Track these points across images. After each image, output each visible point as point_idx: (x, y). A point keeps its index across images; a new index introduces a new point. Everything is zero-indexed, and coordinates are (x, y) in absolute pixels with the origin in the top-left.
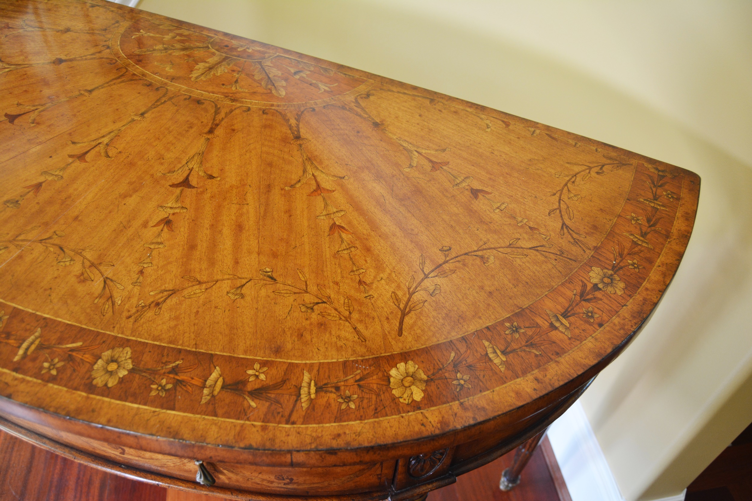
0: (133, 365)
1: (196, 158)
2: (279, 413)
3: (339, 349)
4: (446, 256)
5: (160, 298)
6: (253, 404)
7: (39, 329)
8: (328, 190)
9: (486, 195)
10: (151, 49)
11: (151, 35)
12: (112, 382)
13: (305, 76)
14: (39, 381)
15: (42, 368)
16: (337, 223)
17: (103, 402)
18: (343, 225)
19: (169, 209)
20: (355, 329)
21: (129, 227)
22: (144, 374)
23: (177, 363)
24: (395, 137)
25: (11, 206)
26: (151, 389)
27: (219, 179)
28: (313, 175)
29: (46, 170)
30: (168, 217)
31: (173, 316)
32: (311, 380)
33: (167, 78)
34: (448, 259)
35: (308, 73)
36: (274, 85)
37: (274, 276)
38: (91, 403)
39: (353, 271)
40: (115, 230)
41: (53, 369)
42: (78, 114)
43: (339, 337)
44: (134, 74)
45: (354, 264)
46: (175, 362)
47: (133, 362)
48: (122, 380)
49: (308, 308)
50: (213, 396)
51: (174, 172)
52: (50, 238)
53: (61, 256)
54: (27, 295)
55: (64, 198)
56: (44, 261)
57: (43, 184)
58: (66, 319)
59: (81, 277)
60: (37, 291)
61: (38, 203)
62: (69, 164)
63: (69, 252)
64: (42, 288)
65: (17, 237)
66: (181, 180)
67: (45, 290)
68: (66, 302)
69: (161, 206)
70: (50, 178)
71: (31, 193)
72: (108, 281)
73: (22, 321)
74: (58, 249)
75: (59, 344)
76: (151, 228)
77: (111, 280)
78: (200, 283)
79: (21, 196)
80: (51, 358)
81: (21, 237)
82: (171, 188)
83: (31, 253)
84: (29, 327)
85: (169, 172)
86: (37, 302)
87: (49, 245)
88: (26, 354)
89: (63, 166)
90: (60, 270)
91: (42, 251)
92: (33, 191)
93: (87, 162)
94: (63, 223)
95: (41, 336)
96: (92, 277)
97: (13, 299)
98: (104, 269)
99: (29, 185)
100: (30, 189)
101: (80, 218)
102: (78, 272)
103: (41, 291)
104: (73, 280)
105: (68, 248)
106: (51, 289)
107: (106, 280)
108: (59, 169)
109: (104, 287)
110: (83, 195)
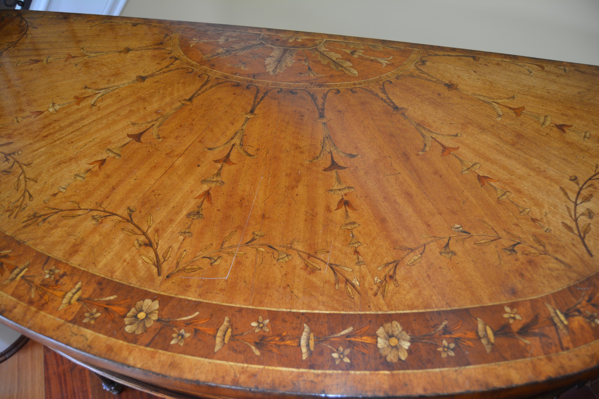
0: (410, 336)
1: (327, 141)
2: (551, 344)
3: (557, 278)
4: (578, 184)
5: (389, 270)
6: (527, 341)
7: (305, 325)
8: (453, 148)
9: (569, 128)
10: (216, 54)
11: (205, 41)
12: (404, 356)
13: (361, 54)
14: (340, 372)
15: (333, 359)
16: (481, 175)
17: (409, 375)
18: (486, 175)
19: (338, 192)
20: (556, 259)
21: (317, 215)
22: (424, 341)
23: (444, 323)
24: (470, 94)
25: (195, 217)
26: (440, 353)
27: (360, 156)
28: (432, 137)
29: (203, 178)
30: (343, 199)
31: (411, 285)
32: (555, 310)
33: (249, 77)
34: (580, 186)
35: (362, 51)
36: (342, 67)
37: (466, 229)
38: (399, 378)
39: (521, 212)
40: (306, 220)
41: (344, 357)
42: (194, 122)
43: (549, 269)
44: (217, 78)
45: (518, 206)
46: (441, 324)
47: (407, 332)
48: (409, 351)
49: (510, 251)
50: (492, 344)
51: (318, 157)
52: (253, 240)
53: (276, 254)
54: (271, 297)
55: (239, 201)
56: (264, 261)
57: (211, 192)
58: (323, 310)
59: (308, 268)
60: (277, 291)
61: (218, 210)
62: (221, 169)
63: (280, 248)
64: (280, 286)
65: (222, 245)
66: (329, 163)
67: (284, 288)
68: (311, 294)
69: (330, 190)
70: (213, 185)
71: (205, 202)
72: (334, 267)
73: (284, 321)
74: (268, 248)
75: (332, 333)
76: (336, 211)
77: (336, 265)
78: (412, 250)
79: (198, 207)
80: (335, 348)
81: (226, 245)
82: (326, 173)
83: (247, 258)
84: (294, 325)
85: (314, 159)
86: (285, 300)
87: (257, 246)
88: (310, 350)
89: (216, 172)
90: (284, 266)
91: (255, 253)
92: (205, 200)
93: (235, 164)
94: (255, 223)
95: (311, 331)
96: (317, 266)
97: (261, 303)
98: (322, 256)
99: (198, 195)
100: (202, 199)
101: (267, 216)
102: (302, 265)
103: (281, 290)
104: (302, 273)
105: (277, 245)
106: (288, 285)
107: (331, 266)
108: (214, 175)
109: (334, 272)
110: (253, 194)
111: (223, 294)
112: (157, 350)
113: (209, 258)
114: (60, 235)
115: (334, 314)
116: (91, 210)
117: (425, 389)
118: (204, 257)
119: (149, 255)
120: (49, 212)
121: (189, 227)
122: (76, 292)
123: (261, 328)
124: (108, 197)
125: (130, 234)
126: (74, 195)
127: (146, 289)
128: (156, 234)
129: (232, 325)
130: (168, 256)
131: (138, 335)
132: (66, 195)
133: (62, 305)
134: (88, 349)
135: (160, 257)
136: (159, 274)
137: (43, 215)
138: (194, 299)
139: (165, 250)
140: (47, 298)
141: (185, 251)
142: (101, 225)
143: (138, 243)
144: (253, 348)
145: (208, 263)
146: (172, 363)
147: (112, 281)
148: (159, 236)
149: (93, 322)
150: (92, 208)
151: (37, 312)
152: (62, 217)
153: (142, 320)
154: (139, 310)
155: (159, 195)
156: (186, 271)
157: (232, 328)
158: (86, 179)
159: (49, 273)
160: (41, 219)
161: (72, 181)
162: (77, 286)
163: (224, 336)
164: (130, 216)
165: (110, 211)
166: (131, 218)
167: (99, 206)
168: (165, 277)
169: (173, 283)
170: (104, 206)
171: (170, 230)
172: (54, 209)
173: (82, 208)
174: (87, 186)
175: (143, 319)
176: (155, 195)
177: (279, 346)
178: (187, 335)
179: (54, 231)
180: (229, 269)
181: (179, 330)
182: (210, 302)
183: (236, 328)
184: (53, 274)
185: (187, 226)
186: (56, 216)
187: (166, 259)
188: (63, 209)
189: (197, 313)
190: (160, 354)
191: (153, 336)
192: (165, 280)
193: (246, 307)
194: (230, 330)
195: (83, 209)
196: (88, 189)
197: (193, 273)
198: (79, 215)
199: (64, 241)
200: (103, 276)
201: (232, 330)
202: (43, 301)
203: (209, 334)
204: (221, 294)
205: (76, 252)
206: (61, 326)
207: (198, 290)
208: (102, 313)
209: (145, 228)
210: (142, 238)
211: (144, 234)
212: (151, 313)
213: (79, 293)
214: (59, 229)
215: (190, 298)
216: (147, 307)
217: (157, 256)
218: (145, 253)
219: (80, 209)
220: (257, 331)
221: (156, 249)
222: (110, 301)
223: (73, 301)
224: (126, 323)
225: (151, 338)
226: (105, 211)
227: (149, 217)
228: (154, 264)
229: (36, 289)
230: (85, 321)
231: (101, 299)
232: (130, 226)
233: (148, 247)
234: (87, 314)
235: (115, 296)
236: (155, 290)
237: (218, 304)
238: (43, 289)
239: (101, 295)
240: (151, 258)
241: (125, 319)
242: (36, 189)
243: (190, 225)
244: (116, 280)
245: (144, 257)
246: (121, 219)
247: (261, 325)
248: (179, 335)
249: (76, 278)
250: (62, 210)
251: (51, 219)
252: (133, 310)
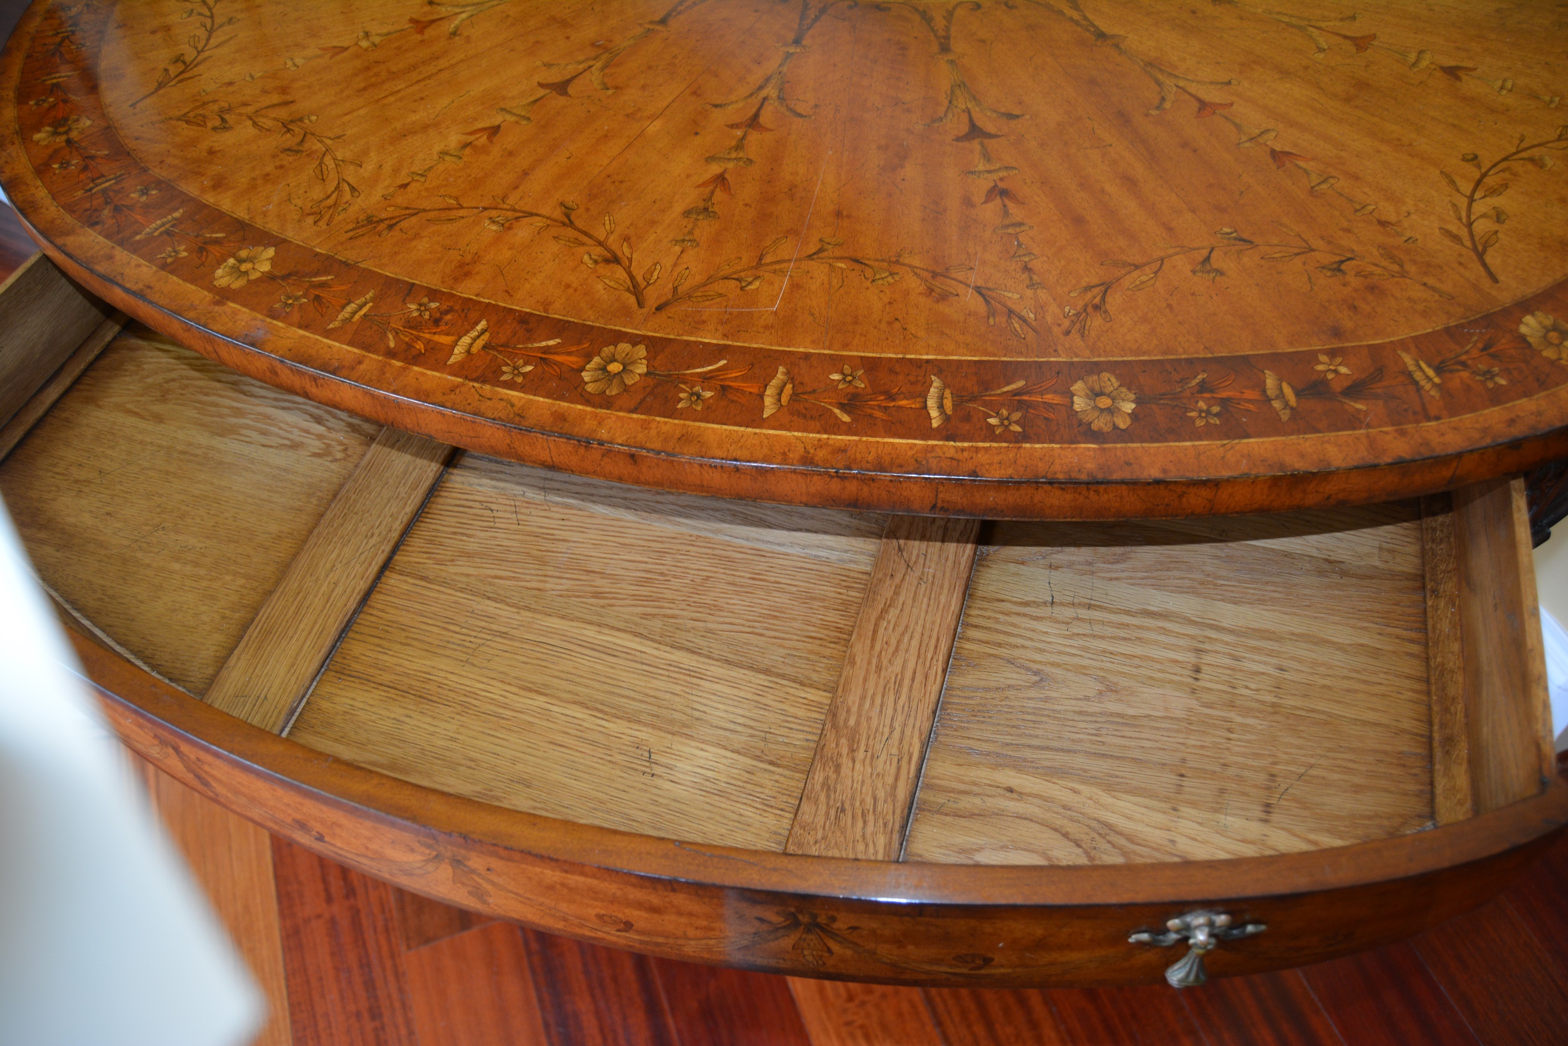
0: (1135, 394)
1: (958, 92)
2: (1406, 410)
3: (1424, 314)
4: (1479, 166)
5: (1095, 296)
6: (1359, 406)
7: (933, 378)
8: (1220, 105)
9: (1469, 73)
12: (1123, 423)
14: (1004, 445)
15: (991, 427)
16: (1278, 149)
17: (1133, 450)
18: (1287, 149)
19: (986, 175)
20: (1425, 284)
21: (945, 211)
22: (1161, 402)
23: (1200, 377)
24: (1260, 11)
25: (701, 217)
26: (1193, 420)
27: (1028, 117)
28: (1177, 86)
29: (707, 155)
30: (996, 186)
31: (1136, 319)
32: (1417, 361)
34: (1483, 170)
37: (1245, 236)
38: (1116, 455)
39: (1357, 211)
40: (924, 219)
41: (1010, 424)
42: (676, 61)
43: (1409, 299)
45: (1351, 200)
46: (1195, 377)
47: (1129, 389)
48: (1134, 415)
49: (1334, 270)
50: (1292, 408)
51: (941, 119)
52: (821, 250)
53: (869, 273)
54: (865, 336)
55: (786, 190)
56: (845, 283)
57: (727, 176)
58: (966, 355)
59: (933, 294)
60: (876, 327)
61: (746, 205)
62: (744, 138)
63: (877, 263)
64: (880, 321)
65: (760, 259)
66: (964, 128)
67: (889, 323)
68: (942, 332)
69: (969, 172)
70: (731, 165)
71: (718, 192)
72: (983, 291)
73: (892, 371)
74: (851, 263)
75: (986, 390)
76: (983, 206)
77: (989, 289)
78: (1137, 267)
79: (704, 200)
80: (992, 411)
81: (768, 259)
82: (960, 144)
83: (811, 278)
84: (912, 379)
85: (934, 121)
86: (892, 342)
87: (831, 261)
88: (946, 414)
89: (734, 143)
90: (887, 291)
91: (826, 270)
92: (718, 189)
93: (771, 130)
94: (822, 225)
95: (946, 386)
96: (952, 290)
97: (845, 346)
98: (960, 276)
99: (701, 181)
100: (711, 188)
101: (845, 213)
102: (922, 289)
103: (883, 326)
104: (923, 300)
105: (869, 259)
106: (897, 319)
107: (978, 290)
108: (731, 149)
109: (985, 299)
110: (815, 178)
111: (771, 333)
112: (652, 418)
113: (737, 279)
114: (429, 250)
115: (989, 361)
116: (485, 209)
117: (1164, 471)
118: (726, 278)
119: (617, 276)
120: (397, 214)
121: (690, 233)
122: (478, 337)
123: (850, 382)
124: (516, 187)
125: (571, 245)
126: (446, 186)
127: (617, 328)
128: (625, 244)
129: (792, 379)
130: (655, 277)
131: (612, 396)
132: (427, 185)
133: (453, 357)
134: (517, 419)
135: (639, 279)
136: (640, 304)
137: (386, 219)
138: (715, 342)
139: (646, 268)
140: (422, 346)
141: (687, 268)
142: (511, 233)
143: (591, 258)
144: (837, 411)
145: (737, 287)
146: (683, 436)
147: (547, 317)
148: (630, 247)
149: (520, 380)
150: (486, 206)
151: (404, 369)
152: (429, 220)
153: (615, 374)
154: (608, 360)
155: (622, 182)
156: (694, 299)
157: (793, 383)
158: (465, 159)
159: (419, 310)
160: (382, 226)
161: (435, 163)
162: (479, 327)
163: (780, 394)
164: (568, 216)
165: (525, 209)
166: (570, 220)
167: (501, 201)
168: (654, 310)
169: (669, 317)
170: (512, 200)
171: (652, 238)
172: (407, 208)
173: (465, 205)
174: (468, 171)
175: (619, 373)
176: (614, 182)
177: (886, 408)
178: (708, 394)
179: (414, 243)
180: (778, 295)
181: (691, 389)
182: (746, 345)
183: (802, 384)
184: (426, 310)
185: (686, 230)
186: (414, 220)
187: (651, 281)
188: (428, 208)
189: (723, 362)
190: (659, 422)
191: (641, 396)
192: (654, 313)
193: (817, 351)
194: (789, 386)
195: (467, 208)
196: (473, 176)
197: (707, 303)
198: (463, 217)
199: (440, 259)
200: (528, 310)
201: (794, 386)
202: (414, 352)
203: (751, 393)
204: (767, 333)
205: (467, 274)
206: (458, 387)
207: (720, 327)
208: (535, 366)
209: (601, 235)
210: (599, 250)
211: (600, 244)
212: (634, 362)
213: (486, 336)
214: (425, 240)
215: (707, 341)
216: (624, 355)
217: (632, 277)
218: (609, 274)
219: (462, 207)
220: (841, 386)
221: (629, 267)
222: (548, 347)
223: (474, 350)
224: (586, 379)
225: (638, 401)
226: (514, 210)
227: (607, 218)
228: (628, 290)
229: (397, 333)
230: (504, 378)
231: (530, 346)
232: (570, 232)
233: (612, 265)
234: (504, 369)
235: (558, 340)
236: (635, 329)
237: (762, 349)
238: (412, 334)
239: (529, 340)
240: (620, 282)
241: (583, 374)
242: (363, 178)
243: (693, 229)
244: (556, 316)
245: (607, 281)
246: (549, 222)
247: (850, 378)
248: (692, 394)
249: (474, 315)
250: (425, 210)
251: (404, 224)
252: (597, 359)
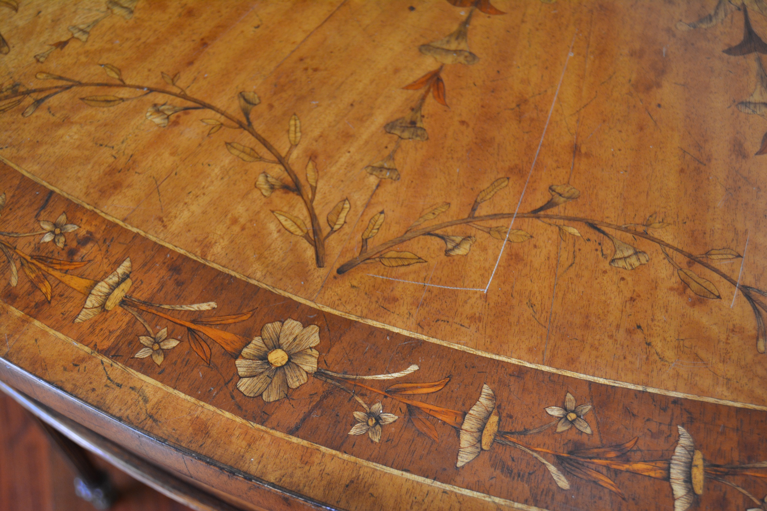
7: (681, 430)
19: (764, 109)
21: (709, 160)
25: (406, 135)
29: (423, 41)
40: (682, 171)
51: (710, 18)
52: (550, 204)
53: (608, 246)
54: (597, 349)
55: (514, 105)
56: (577, 260)
57: (443, 75)
58: (726, 398)
59: (688, 291)
60: (611, 337)
61: (463, 123)
62: (467, 22)
63: (619, 233)
64: (618, 327)
65: (474, 209)
66: (739, 36)
67: (629, 332)
68: (697, 355)
69: (742, 103)
70: (449, 60)
71: (430, 99)
72: (753, 293)
73: (629, 413)
74: (587, 228)
75: (750, 459)
76: (759, 157)
77: (759, 291)
79: (412, 109)
80: (755, 496)
81: (483, 210)
82: (732, 58)
83: (535, 246)
84: (654, 427)
85: (701, 20)
86: (631, 363)
87: (561, 222)
88: (695, 494)
89: (455, 27)
90: (629, 279)
91: (555, 237)
92: (431, 94)
93: (502, 13)
94: (555, 165)
95: (697, 446)
96: (712, 288)
97: (571, 363)
98: (724, 266)
99: (411, 80)
100: (422, 91)
101: (583, 150)
102: (674, 281)
103: (621, 335)
104: (674, 300)
105: (609, 225)
106: (639, 327)
107: (746, 291)
108: (451, 35)
109: (755, 309)
110: (549, 92)
111: (478, 329)
112: (316, 446)
113: (442, 237)
114: (78, 143)
115: (755, 410)
116: (151, 90)
118: (429, 234)
119: (296, 213)
120: (48, 85)
121: (391, 157)
122: (118, 284)
123: (572, 422)
124: (191, 63)
125: (246, 157)
126: (109, 50)
127: (287, 295)
128: (310, 165)
129: (499, 407)
130: (341, 221)
131: (269, 403)
132: (88, 47)
133: (84, 311)
134: (149, 422)
135: (322, 220)
136: (320, 262)
137: (35, 91)
138: (406, 333)
139: (332, 205)
140: (49, 290)
141: (382, 212)
142: (176, 130)
143: (267, 182)
144: (552, 469)
145: (441, 249)
146: (352, 482)
147: (204, 266)
148: (317, 170)
149: (159, 360)
150: (153, 86)
151: (24, 321)
152: (82, 99)
153: (278, 368)
154: (271, 344)
155: (315, 70)
156: (386, 262)
157: (499, 414)
158: (137, 14)
159: (53, 232)
160: (29, 100)
161: (102, 15)
162: (121, 270)
163: (481, 430)
164: (247, 114)
165: (197, 96)
166: (248, 119)
167: (170, 81)
168: (335, 272)
169: (353, 287)
170: (182, 82)
171: (344, 159)
172: (60, 78)
173: (128, 82)
174: (138, 32)
175: (282, 366)
176: (306, 69)
177: (617, 472)
178: (390, 418)
179: (61, 132)
180: (491, 269)
181: (370, 405)
182: (445, 344)
183: (511, 417)
184: (61, 234)
185: (386, 153)
186: (65, 96)
187: (337, 227)
188: (84, 81)
189: (413, 368)
190: (324, 455)
191: (306, 410)
192: (335, 278)
193: (533, 366)
194: (494, 419)
195: (130, 86)
196: (143, 40)
197: (402, 270)
198: (122, 99)
199: (88, 159)
200: (182, 252)
201: (500, 420)
202: (38, 297)
203: (444, 423)
204: (473, 328)
205: (117, 186)
206: (83, 360)
207: (414, 312)
208: (181, 341)
209: (283, 148)
210: (277, 171)
211: (281, 161)
212: (302, 353)
213: (126, 286)
214: (75, 128)
215: (396, 330)
216: (291, 339)
217: (313, 217)
218: (285, 209)
219: (123, 85)
220: (561, 428)
221: (312, 201)
222: (201, 312)
223: (110, 305)
224: (241, 371)
225: (301, 416)
226: (185, 97)
227: (292, 122)
228: (306, 236)
229: (22, 265)
230: (142, 354)
231: (178, 308)
232: (247, 139)
233: (291, 195)
234: (144, 340)
235: (213, 304)
236: (309, 299)
237: (464, 352)
238: (39, 269)
239: (179, 298)
240: (299, 222)
241: (238, 362)
242: (17, 27)
243: (395, 151)
244: (215, 266)
245: (282, 218)
246: (223, 119)
247: (572, 416)
248: (370, 415)
249: (117, 250)
250: (80, 84)
251: (54, 101)
252: (257, 341)
